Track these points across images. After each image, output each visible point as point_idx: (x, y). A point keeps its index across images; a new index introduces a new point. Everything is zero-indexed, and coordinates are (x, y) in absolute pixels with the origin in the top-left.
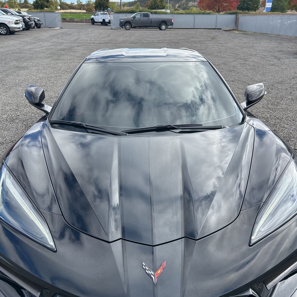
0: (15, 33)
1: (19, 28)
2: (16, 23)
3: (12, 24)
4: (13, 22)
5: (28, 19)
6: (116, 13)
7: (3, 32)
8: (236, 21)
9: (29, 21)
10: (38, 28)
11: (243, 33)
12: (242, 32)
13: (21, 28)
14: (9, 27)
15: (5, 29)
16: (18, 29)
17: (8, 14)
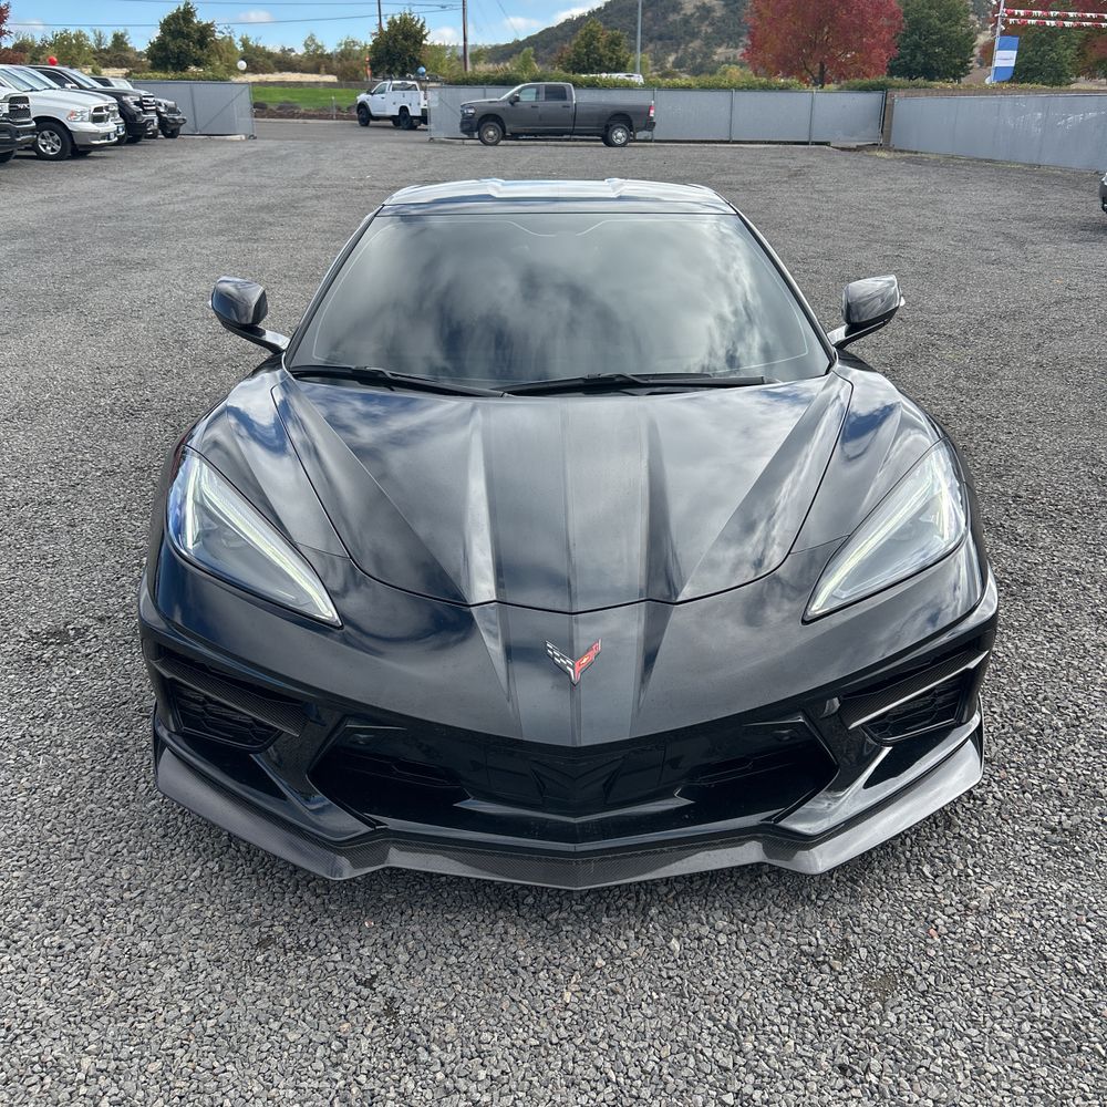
0: (89, 152)
1: (107, 136)
2: (96, 119)
3: (82, 120)
4: (87, 115)
5: (136, 103)
6: (450, 84)
7: (49, 148)
8: (885, 115)
9: (139, 113)
10: (167, 136)
11: (908, 160)
12: (906, 155)
13: (112, 135)
14: (69, 133)
15: (56, 137)
16: (103, 138)
17: (68, 86)
